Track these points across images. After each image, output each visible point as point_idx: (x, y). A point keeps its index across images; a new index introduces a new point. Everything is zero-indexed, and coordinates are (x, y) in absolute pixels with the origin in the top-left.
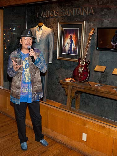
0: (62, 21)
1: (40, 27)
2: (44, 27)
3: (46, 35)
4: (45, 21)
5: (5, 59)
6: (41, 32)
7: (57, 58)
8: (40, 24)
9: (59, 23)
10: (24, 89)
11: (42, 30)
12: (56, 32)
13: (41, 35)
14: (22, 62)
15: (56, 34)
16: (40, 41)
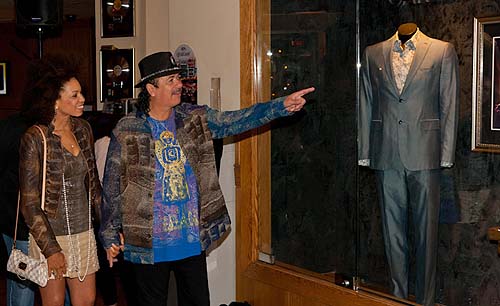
0: (489, 12)
1: (404, 38)
2: (419, 38)
3: (429, 66)
4: (422, 15)
5: (276, 158)
6: (409, 56)
7: (473, 148)
8: (406, 27)
9: (476, 20)
10: (168, 222)
11: (412, 47)
12: (468, 53)
13: (408, 67)
14: (151, 142)
15: (466, 60)
16: (406, 89)
